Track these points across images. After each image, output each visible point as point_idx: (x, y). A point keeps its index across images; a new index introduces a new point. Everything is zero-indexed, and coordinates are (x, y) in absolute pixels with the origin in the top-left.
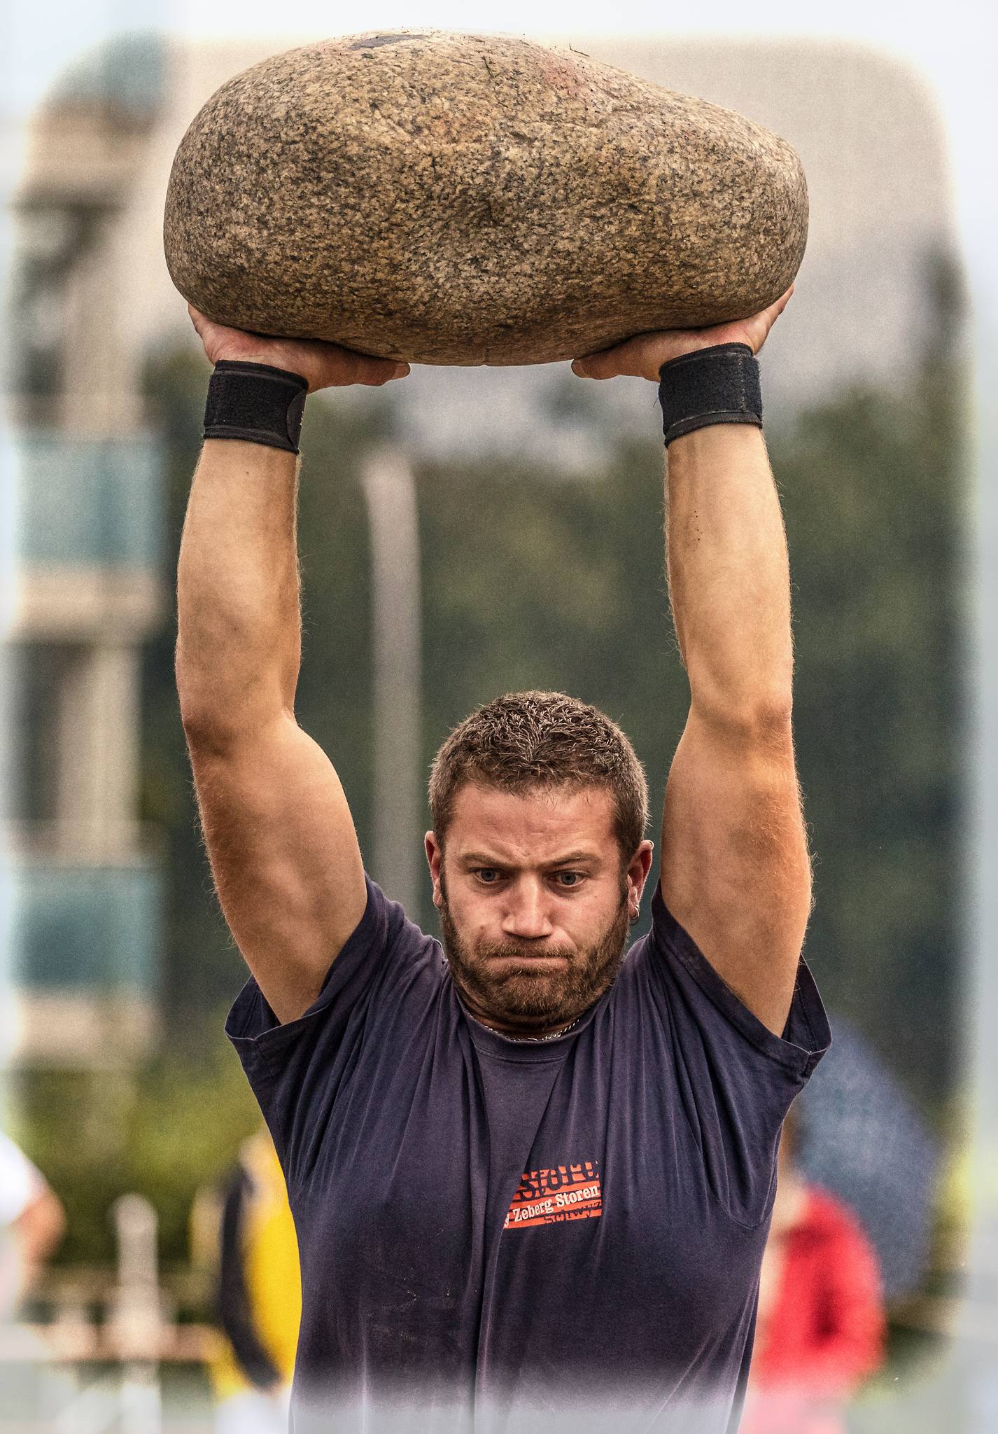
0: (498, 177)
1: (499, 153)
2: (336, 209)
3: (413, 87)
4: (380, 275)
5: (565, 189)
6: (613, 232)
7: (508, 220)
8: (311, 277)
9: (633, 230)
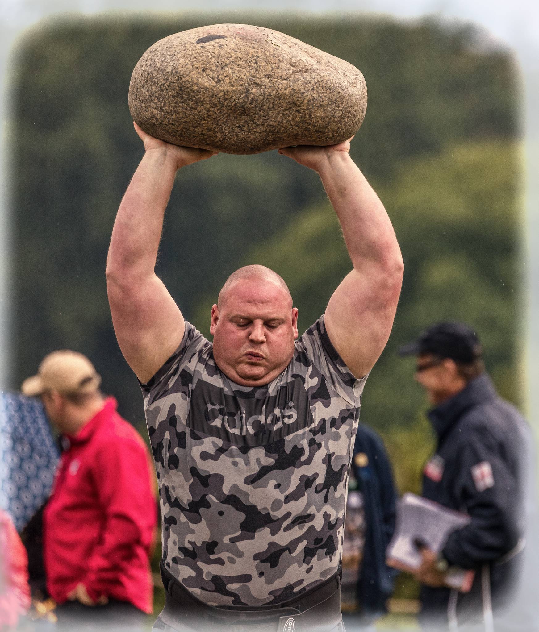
0: (248, 99)
1: (249, 90)
2: (188, 108)
3: (218, 63)
4: (204, 132)
5: (273, 104)
6: (290, 119)
7: (251, 114)
8: (179, 131)
9: (298, 119)
